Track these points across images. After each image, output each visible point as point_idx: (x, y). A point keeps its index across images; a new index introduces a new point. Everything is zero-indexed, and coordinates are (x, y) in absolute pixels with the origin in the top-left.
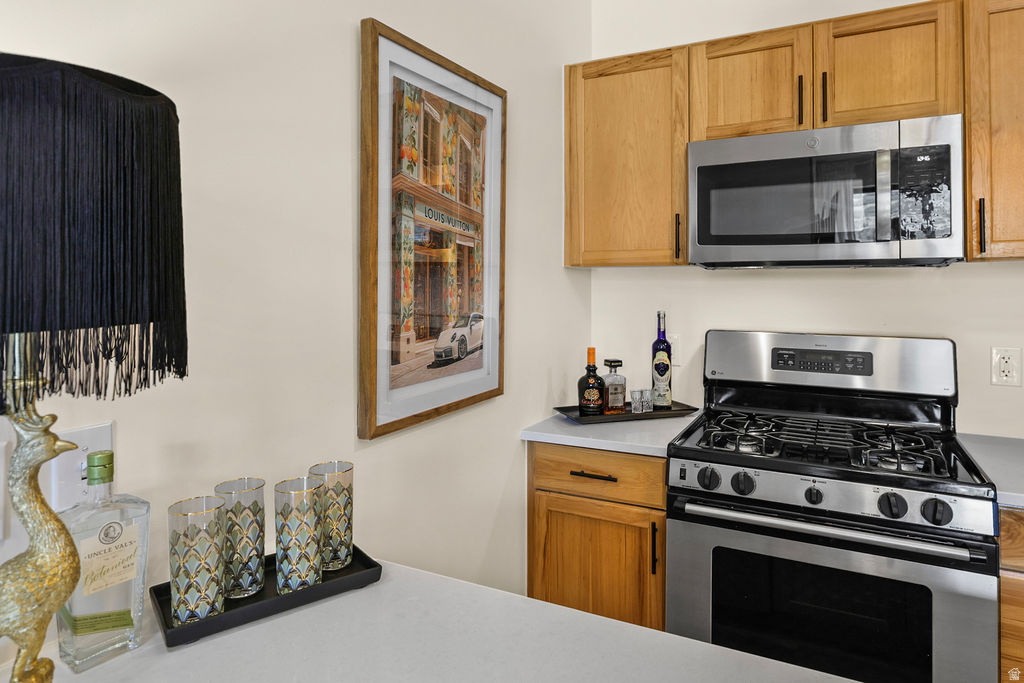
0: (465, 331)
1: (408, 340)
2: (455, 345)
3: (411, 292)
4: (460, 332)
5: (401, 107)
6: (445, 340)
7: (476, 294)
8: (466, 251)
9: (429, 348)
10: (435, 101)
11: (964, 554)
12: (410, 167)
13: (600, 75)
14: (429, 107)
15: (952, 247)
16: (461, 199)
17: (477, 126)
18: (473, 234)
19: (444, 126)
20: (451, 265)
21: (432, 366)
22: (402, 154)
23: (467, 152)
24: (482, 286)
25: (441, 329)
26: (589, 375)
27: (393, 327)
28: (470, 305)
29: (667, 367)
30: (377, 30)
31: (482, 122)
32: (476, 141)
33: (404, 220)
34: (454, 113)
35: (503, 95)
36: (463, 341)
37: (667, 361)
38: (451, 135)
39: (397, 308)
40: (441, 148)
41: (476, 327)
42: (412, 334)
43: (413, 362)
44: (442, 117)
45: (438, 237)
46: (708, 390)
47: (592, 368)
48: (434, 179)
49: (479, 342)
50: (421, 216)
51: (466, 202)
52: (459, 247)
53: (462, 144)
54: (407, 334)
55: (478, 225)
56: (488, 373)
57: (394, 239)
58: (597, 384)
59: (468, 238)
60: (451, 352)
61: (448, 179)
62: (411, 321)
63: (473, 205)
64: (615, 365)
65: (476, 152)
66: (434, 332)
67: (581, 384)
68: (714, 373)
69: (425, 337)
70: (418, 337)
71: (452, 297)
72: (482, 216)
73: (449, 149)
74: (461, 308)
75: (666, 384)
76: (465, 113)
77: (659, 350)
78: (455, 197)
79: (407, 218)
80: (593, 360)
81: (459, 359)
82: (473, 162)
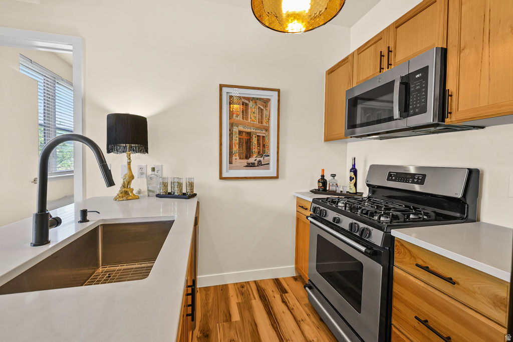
0: (261, 159)
1: (236, 159)
2: (256, 162)
3: (237, 147)
4: (258, 159)
6: (251, 160)
7: (266, 149)
8: (261, 137)
9: (245, 162)
10: (244, 98)
11: (362, 249)
12: (237, 116)
13: (332, 72)
14: (243, 100)
15: (428, 117)
16: (259, 123)
17: (266, 102)
18: (264, 132)
19: (251, 104)
20: (255, 141)
21: (246, 166)
22: (233, 114)
23: (262, 110)
24: (268, 147)
25: (250, 157)
26: (321, 178)
27: (230, 155)
28: (263, 152)
29: (353, 178)
30: (221, 86)
31: (269, 100)
32: (266, 106)
33: (234, 130)
34: (255, 100)
35: (279, 91)
36: (260, 161)
37: (353, 176)
38: (254, 106)
39: (231, 151)
40: (250, 110)
41: (266, 158)
42: (238, 158)
43: (238, 165)
44: (249, 102)
45: (249, 134)
46: (370, 189)
47: (323, 176)
48: (247, 119)
49: (267, 163)
50: (241, 128)
51: (261, 123)
52: (258, 136)
53: (259, 108)
54: (236, 157)
55: (267, 129)
56: (272, 172)
57: (230, 134)
58: (323, 182)
59: (262, 133)
60: (254, 164)
61: (253, 118)
62: (237, 154)
63: (264, 124)
64: (334, 176)
65: (266, 109)
66: (247, 158)
67: (319, 181)
68: (368, 181)
69: (243, 159)
70: (240, 158)
71: (255, 149)
72: (269, 127)
73: (253, 110)
74: (259, 152)
75: (352, 185)
76: (260, 99)
77: (351, 171)
78: (256, 122)
79: (236, 129)
80: (323, 173)
81: (258, 166)
82: (265, 112)
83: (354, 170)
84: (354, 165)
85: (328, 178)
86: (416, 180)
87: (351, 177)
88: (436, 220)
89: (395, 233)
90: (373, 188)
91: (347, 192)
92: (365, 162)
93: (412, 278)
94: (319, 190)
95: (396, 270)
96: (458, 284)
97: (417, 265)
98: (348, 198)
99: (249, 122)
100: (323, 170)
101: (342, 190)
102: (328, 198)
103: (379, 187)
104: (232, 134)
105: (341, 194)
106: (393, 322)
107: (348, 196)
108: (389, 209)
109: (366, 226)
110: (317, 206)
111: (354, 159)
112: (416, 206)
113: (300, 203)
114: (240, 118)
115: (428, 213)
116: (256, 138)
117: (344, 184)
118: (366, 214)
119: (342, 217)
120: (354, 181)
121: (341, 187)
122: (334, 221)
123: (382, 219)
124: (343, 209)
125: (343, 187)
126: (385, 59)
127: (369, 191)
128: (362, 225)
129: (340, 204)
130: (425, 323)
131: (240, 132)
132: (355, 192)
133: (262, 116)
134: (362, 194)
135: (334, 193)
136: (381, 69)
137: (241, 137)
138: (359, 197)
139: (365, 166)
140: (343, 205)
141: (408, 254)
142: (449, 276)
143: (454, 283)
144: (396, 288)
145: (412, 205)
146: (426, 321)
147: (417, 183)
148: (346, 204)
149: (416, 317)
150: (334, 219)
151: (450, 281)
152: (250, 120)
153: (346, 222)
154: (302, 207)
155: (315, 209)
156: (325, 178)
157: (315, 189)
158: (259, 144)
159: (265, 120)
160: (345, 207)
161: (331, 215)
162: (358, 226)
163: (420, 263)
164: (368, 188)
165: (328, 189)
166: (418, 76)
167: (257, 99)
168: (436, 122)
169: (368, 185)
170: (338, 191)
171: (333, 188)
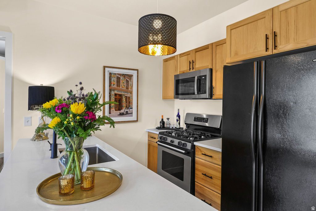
0: (128, 110)
1: (113, 111)
2: (125, 112)
4: (126, 110)
5: (111, 77)
6: (122, 111)
7: (131, 104)
8: (128, 97)
9: (118, 112)
10: (118, 74)
11: (184, 152)
12: (113, 85)
13: (166, 61)
14: (117, 75)
17: (130, 76)
18: (129, 94)
19: (122, 78)
20: (124, 99)
21: (119, 115)
22: (112, 83)
23: (128, 81)
24: (132, 103)
25: (121, 109)
26: (162, 121)
27: (109, 108)
28: (129, 106)
29: (178, 120)
30: (105, 67)
31: (132, 76)
32: (130, 79)
33: (112, 93)
34: (124, 75)
35: (137, 70)
36: (127, 112)
37: (178, 119)
38: (123, 79)
39: (110, 106)
40: (121, 81)
41: (131, 110)
42: (114, 110)
43: (114, 114)
44: (121, 76)
45: (120, 95)
46: (186, 125)
47: (162, 119)
48: (119, 86)
49: (131, 112)
50: (116, 92)
51: (128, 89)
52: (126, 97)
53: (127, 80)
54: (113, 110)
55: (131, 93)
56: (134, 118)
57: (109, 96)
58: (163, 122)
59: (128, 95)
60: (124, 113)
61: (123, 86)
62: (114, 108)
63: (130, 89)
64: (168, 119)
65: (130, 81)
66: (119, 110)
67: (160, 122)
68: (185, 122)
69: (117, 110)
70: (116, 110)
71: (124, 104)
72: (132, 91)
73: (123, 81)
74: (126, 106)
75: (178, 124)
76: (127, 75)
77: (177, 116)
78: (125, 88)
79: (113, 93)
80: (163, 118)
81: (126, 114)
82: (130, 82)
83: (179, 116)
84: (179, 113)
85: (165, 120)
86: (205, 121)
87: (177, 120)
88: (211, 137)
89: (195, 143)
90: (188, 125)
91: (176, 128)
92: (184, 111)
93: (201, 160)
94: (160, 127)
95: (196, 158)
96: (213, 157)
97: (202, 154)
98: (176, 131)
99: (120, 89)
100: (163, 116)
101: (173, 126)
102: (167, 131)
103: (191, 124)
104: (111, 95)
105: (172, 129)
106: (196, 180)
107: (176, 129)
108: (194, 134)
109: (185, 142)
110: (162, 136)
111: (179, 110)
112: (204, 132)
113: (151, 135)
114: (115, 86)
115: (208, 135)
116: (125, 98)
117: (173, 123)
118: (185, 137)
119: (175, 140)
120: (179, 121)
121: (172, 125)
122: (171, 142)
123: (191, 139)
124: (175, 136)
125: (173, 125)
126: (191, 64)
127: (186, 127)
128: (183, 142)
129: (173, 134)
130: (205, 175)
131: (116, 95)
132: (179, 127)
133: (128, 85)
134: (183, 128)
135: (169, 128)
136: (190, 69)
137: (116, 97)
138: (182, 130)
139: (184, 113)
140: (174, 134)
141: (200, 151)
142: (211, 155)
143: (212, 157)
144: (196, 166)
145: (203, 132)
146: (205, 174)
147: (205, 122)
148: (176, 133)
149: (202, 174)
150: (171, 141)
151: (211, 157)
152: (121, 87)
153: (176, 142)
154: (152, 137)
155: (161, 138)
156: (164, 120)
157: (158, 127)
158: (126, 101)
159: (130, 87)
160: (176, 135)
161: (169, 140)
162: (182, 143)
163: (203, 153)
164: (185, 125)
165: (165, 126)
166: (203, 78)
167: (126, 75)
168: (209, 98)
169: (186, 124)
170: (171, 128)
171: (168, 126)
